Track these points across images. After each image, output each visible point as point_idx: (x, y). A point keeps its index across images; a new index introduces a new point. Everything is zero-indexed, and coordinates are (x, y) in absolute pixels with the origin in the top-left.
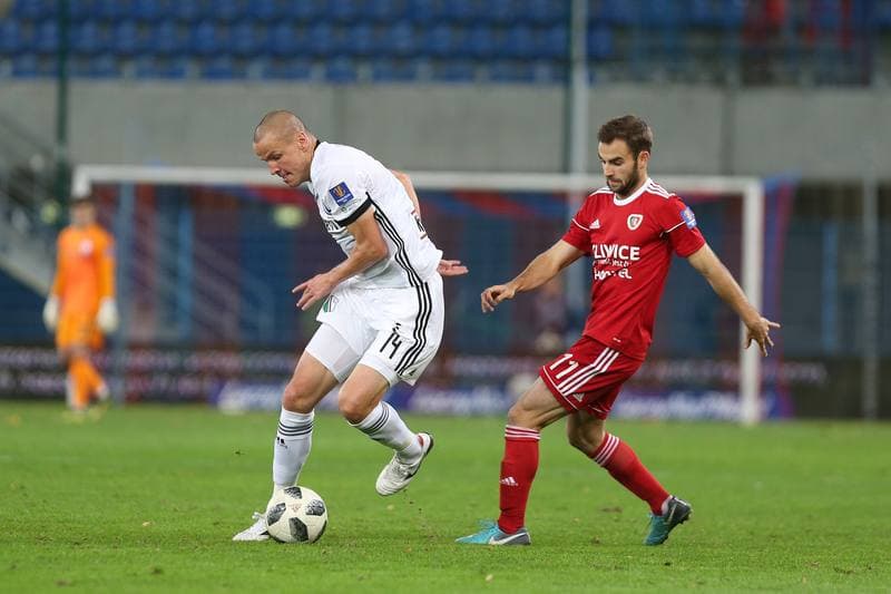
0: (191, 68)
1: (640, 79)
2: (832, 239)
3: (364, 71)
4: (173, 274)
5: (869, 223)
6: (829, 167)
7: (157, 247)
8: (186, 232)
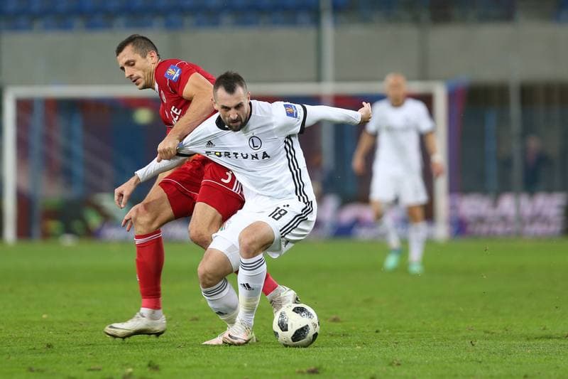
0: (78, 23)
1: (365, 20)
2: (491, 120)
3: (188, 21)
4: (68, 153)
5: (515, 109)
6: (488, 74)
7: (60, 138)
8: (77, 127)
